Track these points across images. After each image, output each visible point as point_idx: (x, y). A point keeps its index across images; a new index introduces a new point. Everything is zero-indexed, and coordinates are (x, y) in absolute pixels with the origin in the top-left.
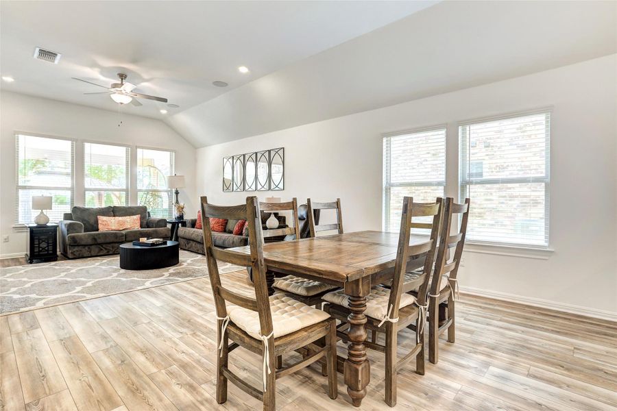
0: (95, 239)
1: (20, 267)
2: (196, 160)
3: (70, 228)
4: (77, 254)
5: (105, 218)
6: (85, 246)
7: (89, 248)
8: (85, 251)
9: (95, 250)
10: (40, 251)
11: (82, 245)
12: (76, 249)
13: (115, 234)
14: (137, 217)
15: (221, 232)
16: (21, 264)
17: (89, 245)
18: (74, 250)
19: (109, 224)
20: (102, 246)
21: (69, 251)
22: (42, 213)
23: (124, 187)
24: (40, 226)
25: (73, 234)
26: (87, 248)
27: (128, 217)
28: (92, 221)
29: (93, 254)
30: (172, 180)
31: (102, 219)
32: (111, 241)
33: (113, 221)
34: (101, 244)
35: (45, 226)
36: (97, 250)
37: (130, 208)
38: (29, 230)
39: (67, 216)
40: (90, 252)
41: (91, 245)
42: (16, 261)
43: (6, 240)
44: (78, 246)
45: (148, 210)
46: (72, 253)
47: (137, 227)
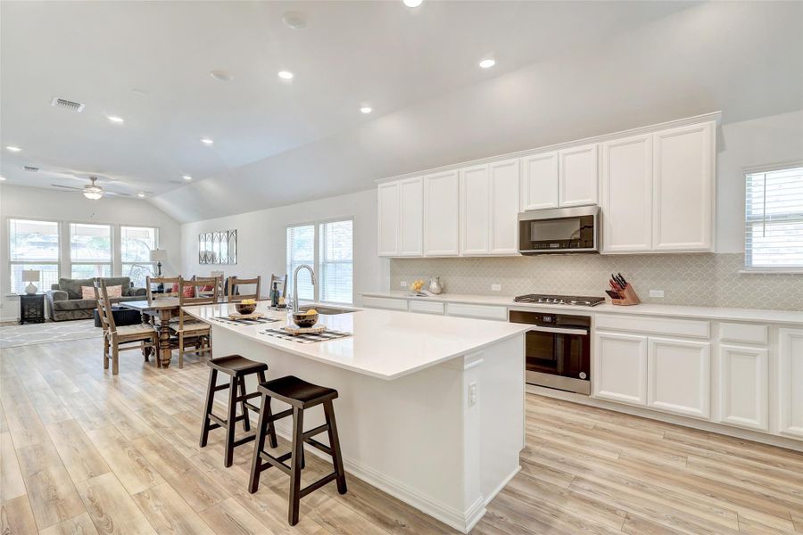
0: (78, 306)
1: (13, 327)
3: (56, 296)
4: (62, 317)
5: (88, 288)
6: (69, 311)
7: (73, 313)
8: (69, 315)
9: (78, 314)
10: (29, 315)
11: (66, 310)
12: (61, 313)
14: (119, 287)
16: (13, 325)
17: (72, 310)
20: (85, 311)
21: (55, 315)
22: (31, 284)
23: (109, 261)
24: (29, 295)
25: (58, 302)
26: (70, 313)
27: (111, 287)
28: (77, 291)
29: (76, 317)
30: (154, 254)
31: (85, 289)
34: (83, 309)
35: (33, 295)
37: (113, 279)
38: (19, 298)
39: (54, 287)
40: (74, 316)
41: (74, 310)
42: (10, 323)
44: (63, 310)
45: (131, 281)
46: (58, 317)
47: (119, 295)
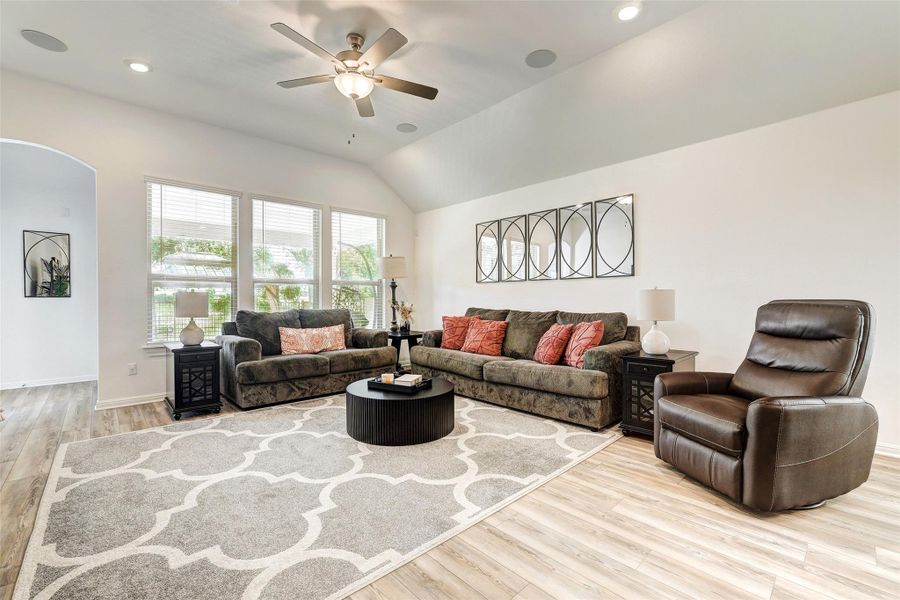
1: (160, 430)
2: (415, 233)
3: (241, 350)
4: (253, 399)
5: (290, 331)
6: (266, 383)
7: (273, 388)
10: (192, 396)
11: (262, 383)
12: (252, 390)
13: (314, 361)
14: (338, 329)
15: (498, 355)
17: (272, 383)
18: (250, 392)
19: (298, 343)
20: (294, 383)
21: (241, 396)
22: (192, 323)
23: (312, 278)
24: (189, 348)
25: (247, 363)
26: (269, 388)
27: (327, 329)
28: (271, 337)
29: (280, 398)
30: (388, 264)
31: (287, 333)
32: (308, 374)
33: (304, 336)
34: (292, 380)
35: (198, 349)
36: (286, 391)
37: (326, 312)
38: (172, 355)
40: (275, 396)
41: (276, 383)
43: (133, 372)
44: (256, 384)
45: (351, 316)
46: (245, 398)
47: (341, 348)
